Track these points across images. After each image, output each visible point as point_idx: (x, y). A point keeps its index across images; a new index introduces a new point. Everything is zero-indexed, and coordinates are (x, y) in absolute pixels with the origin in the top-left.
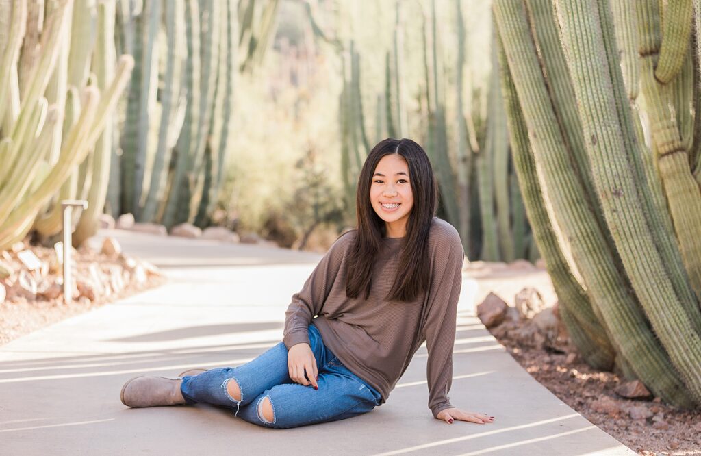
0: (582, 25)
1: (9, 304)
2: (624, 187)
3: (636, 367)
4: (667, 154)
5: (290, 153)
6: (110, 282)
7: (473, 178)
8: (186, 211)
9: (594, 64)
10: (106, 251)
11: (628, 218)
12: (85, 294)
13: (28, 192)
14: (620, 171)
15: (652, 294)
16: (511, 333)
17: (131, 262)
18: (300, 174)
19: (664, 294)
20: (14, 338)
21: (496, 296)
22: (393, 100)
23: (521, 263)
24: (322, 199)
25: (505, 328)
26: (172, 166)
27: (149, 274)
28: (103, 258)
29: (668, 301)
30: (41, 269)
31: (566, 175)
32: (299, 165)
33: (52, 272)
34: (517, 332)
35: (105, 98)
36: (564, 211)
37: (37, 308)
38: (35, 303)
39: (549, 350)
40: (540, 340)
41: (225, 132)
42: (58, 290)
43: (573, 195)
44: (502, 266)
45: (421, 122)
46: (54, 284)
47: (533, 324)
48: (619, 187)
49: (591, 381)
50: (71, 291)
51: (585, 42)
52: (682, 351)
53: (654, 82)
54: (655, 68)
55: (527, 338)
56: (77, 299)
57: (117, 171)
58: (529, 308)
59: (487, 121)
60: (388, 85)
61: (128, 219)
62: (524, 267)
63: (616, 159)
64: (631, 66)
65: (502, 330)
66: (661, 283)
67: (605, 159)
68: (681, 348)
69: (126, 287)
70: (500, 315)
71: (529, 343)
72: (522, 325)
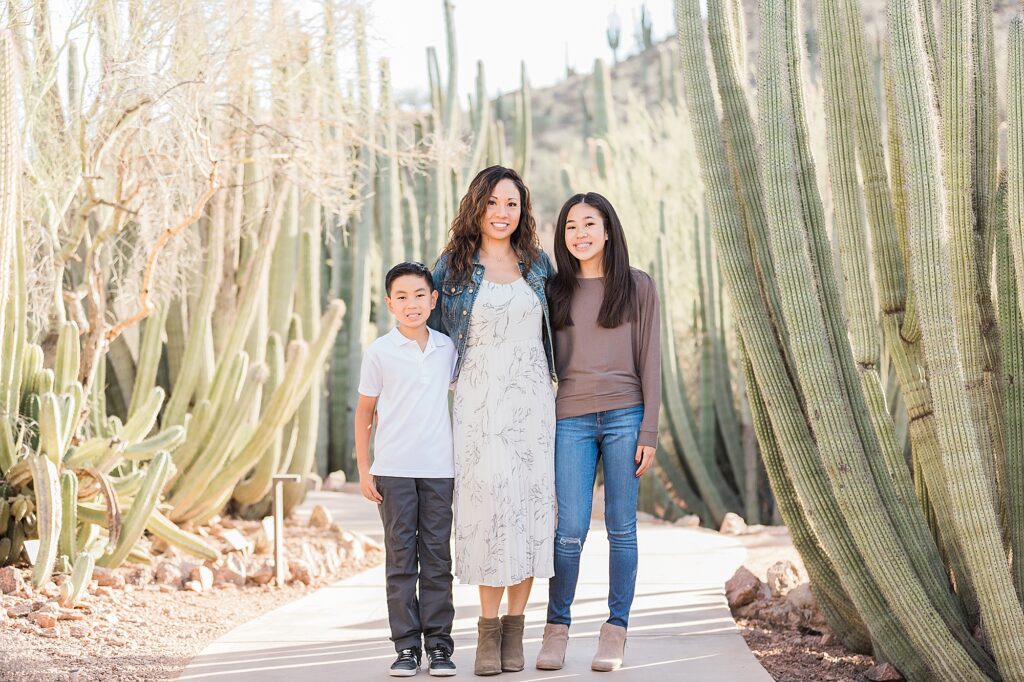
0: (800, 300)
1: (216, 590)
2: (851, 462)
3: (885, 649)
4: (917, 418)
6: (325, 562)
9: (814, 339)
10: (314, 522)
11: (857, 493)
12: (299, 577)
13: (228, 459)
14: (845, 447)
15: (886, 571)
16: (762, 612)
17: (347, 537)
19: (898, 571)
20: (231, 629)
21: (747, 571)
25: (756, 606)
27: (367, 548)
28: (313, 530)
29: (903, 579)
30: (247, 548)
31: (803, 445)
33: (258, 551)
34: (769, 611)
35: (315, 350)
36: (802, 483)
37: (248, 594)
38: (245, 588)
39: (804, 631)
40: (795, 619)
42: (270, 573)
43: (811, 465)
46: (265, 566)
47: (787, 602)
48: (845, 462)
49: (842, 664)
50: (283, 574)
51: (804, 317)
52: (921, 630)
53: (900, 341)
54: (900, 327)
55: (780, 617)
56: (290, 583)
57: (325, 416)
58: (783, 584)
61: (338, 477)
63: (841, 434)
64: (868, 330)
65: (752, 609)
66: (894, 560)
67: (830, 434)
68: (919, 627)
69: (343, 566)
70: (750, 592)
71: (783, 623)
72: (774, 604)
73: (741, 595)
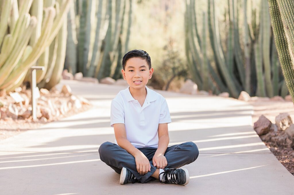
1: (2, 121)
5: (161, 43)
6: (59, 109)
7: (252, 54)
8: (109, 71)
10: (64, 92)
12: (44, 115)
13: (21, 61)
16: (273, 138)
17: (74, 98)
18: (166, 52)
21: (264, 117)
22: (212, 15)
23: (277, 97)
24: (177, 65)
25: (270, 135)
26: (102, 49)
27: (83, 103)
28: (62, 95)
32: (165, 48)
34: (277, 138)
37: (17, 123)
38: (16, 121)
40: (289, 142)
41: (129, 33)
42: (29, 113)
44: (267, 99)
45: (226, 26)
46: (27, 110)
47: (285, 133)
50: (37, 114)
55: (282, 141)
56: (40, 118)
57: (75, 52)
58: (283, 125)
59: (259, 25)
60: (209, 8)
61: (79, 75)
62: (279, 100)
65: (268, 136)
69: (69, 111)
70: (267, 128)
71: (284, 144)
72: (279, 134)
73: (262, 129)
